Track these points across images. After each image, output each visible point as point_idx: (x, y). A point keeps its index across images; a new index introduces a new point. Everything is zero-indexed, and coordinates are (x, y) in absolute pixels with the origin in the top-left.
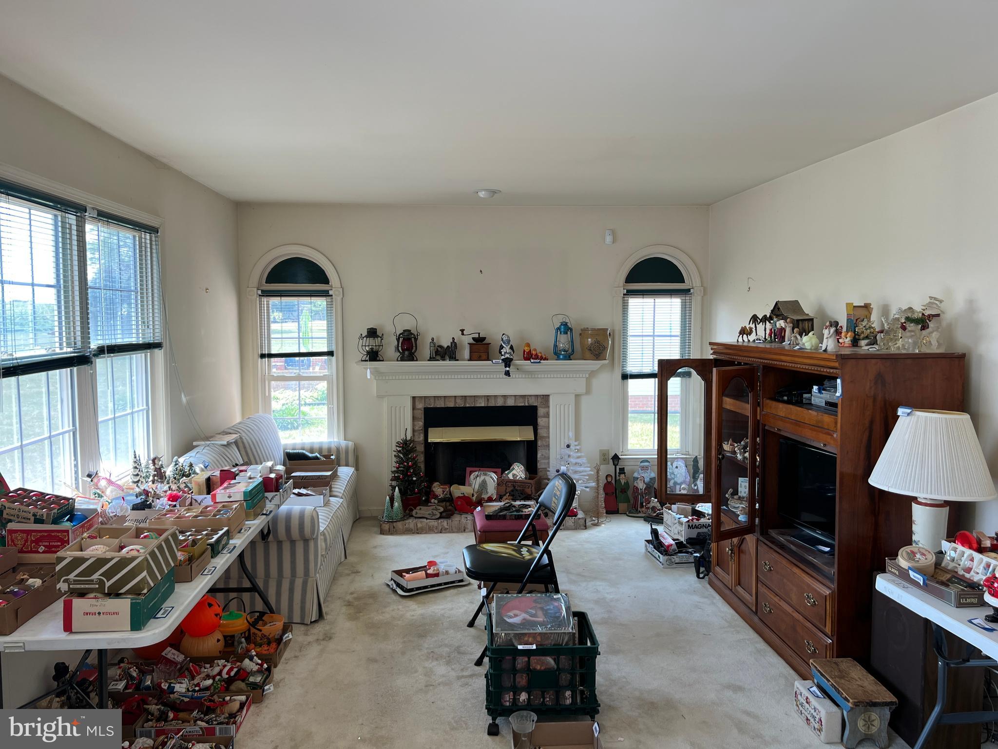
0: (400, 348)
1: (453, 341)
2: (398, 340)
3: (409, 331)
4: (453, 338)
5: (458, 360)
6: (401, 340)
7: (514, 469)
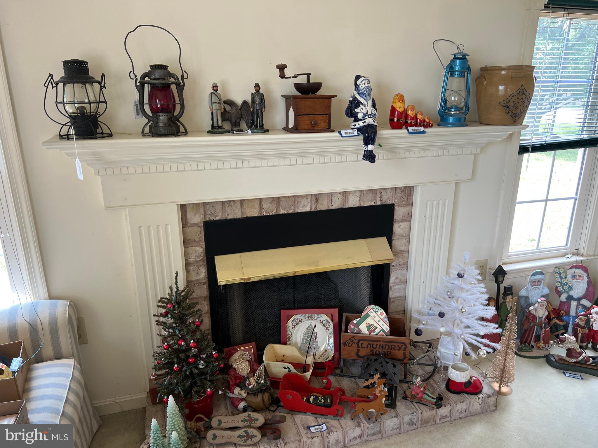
0: (147, 108)
1: (258, 91)
2: (141, 88)
3: (164, 67)
4: (257, 85)
5: (267, 131)
6: (147, 88)
7: (367, 316)
